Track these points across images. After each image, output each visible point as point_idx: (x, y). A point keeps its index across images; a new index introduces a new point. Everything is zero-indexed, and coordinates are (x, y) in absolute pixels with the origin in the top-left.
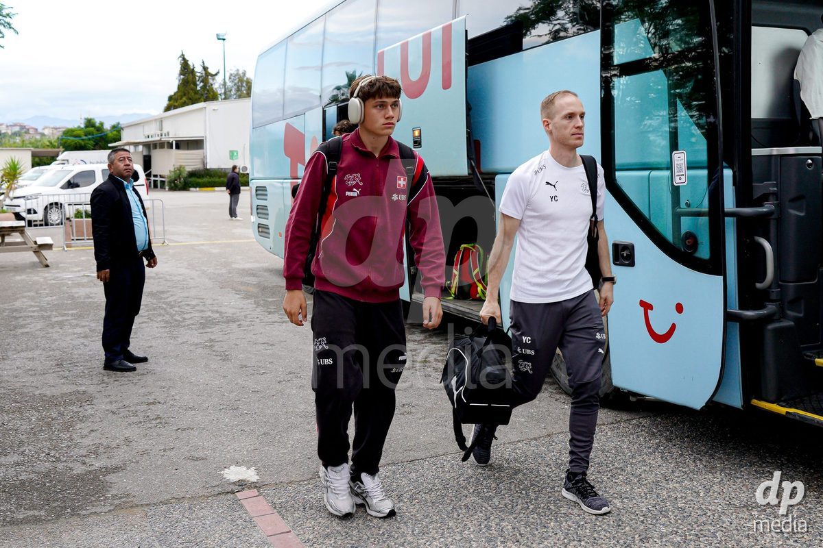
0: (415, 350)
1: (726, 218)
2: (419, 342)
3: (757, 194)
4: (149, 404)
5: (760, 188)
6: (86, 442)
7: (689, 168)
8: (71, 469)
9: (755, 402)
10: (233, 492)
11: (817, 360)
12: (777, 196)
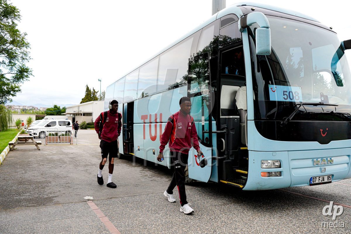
0: (144, 173)
1: (213, 134)
2: (146, 171)
3: (222, 127)
4: (67, 183)
6: (48, 191)
7: (205, 121)
8: (44, 196)
9: (221, 181)
10: (86, 201)
11: (236, 170)
12: (227, 128)
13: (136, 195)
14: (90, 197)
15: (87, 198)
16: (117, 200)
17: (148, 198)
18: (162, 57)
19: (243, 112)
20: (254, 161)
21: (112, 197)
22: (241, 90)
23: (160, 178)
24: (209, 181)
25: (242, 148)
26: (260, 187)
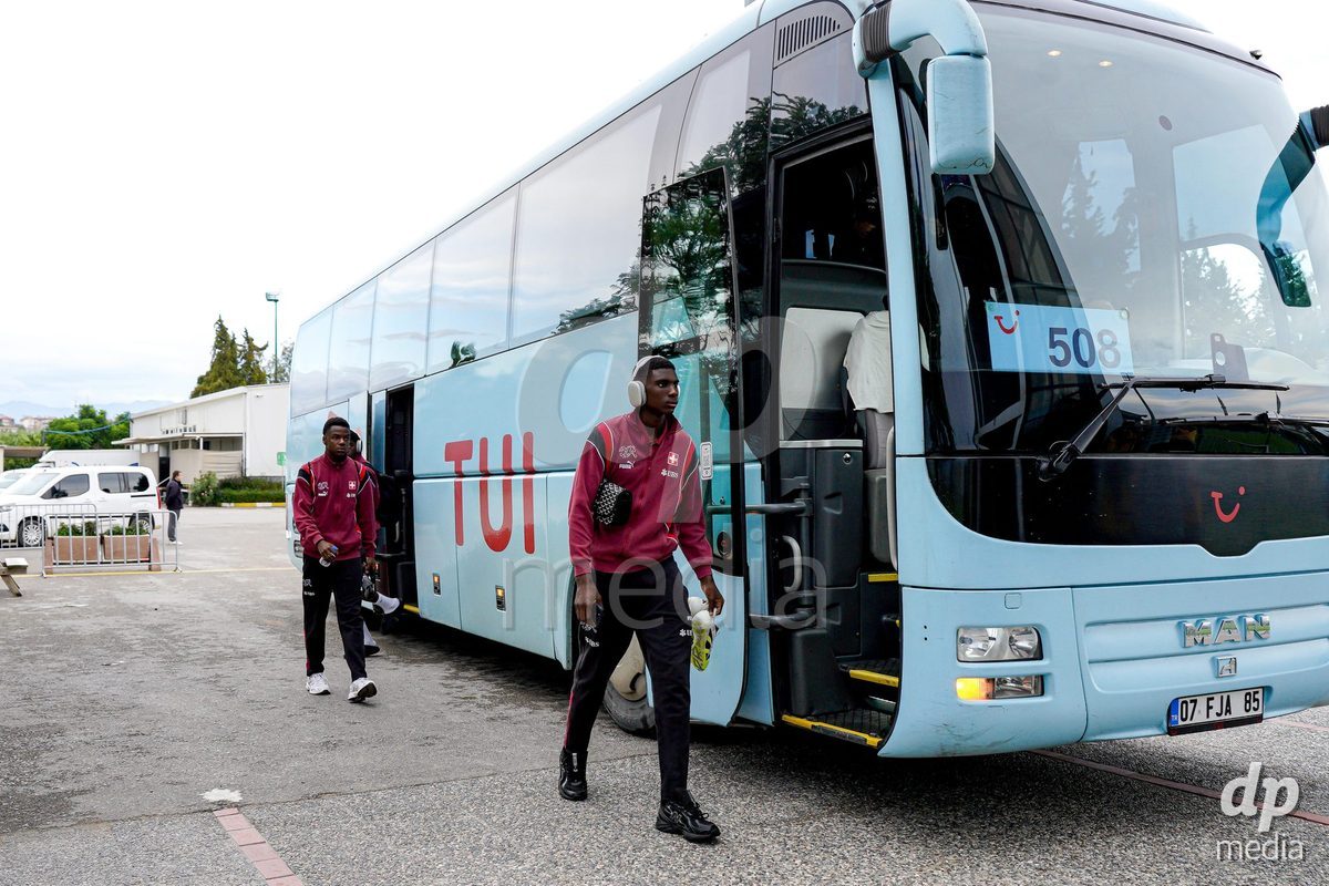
0: (462, 687)
1: (747, 515)
2: (470, 679)
3: (786, 490)
4: (130, 735)
5: (790, 483)
7: (716, 462)
9: (786, 718)
10: (210, 811)
11: (851, 671)
12: (810, 492)
13: (423, 780)
14: (227, 791)
15: (214, 795)
16: (341, 803)
17: (477, 795)
18: (531, 192)
19: (878, 423)
20: (926, 633)
21: (321, 791)
22: (867, 326)
23: (529, 710)
24: (736, 719)
25: (874, 578)
26: (954, 741)
